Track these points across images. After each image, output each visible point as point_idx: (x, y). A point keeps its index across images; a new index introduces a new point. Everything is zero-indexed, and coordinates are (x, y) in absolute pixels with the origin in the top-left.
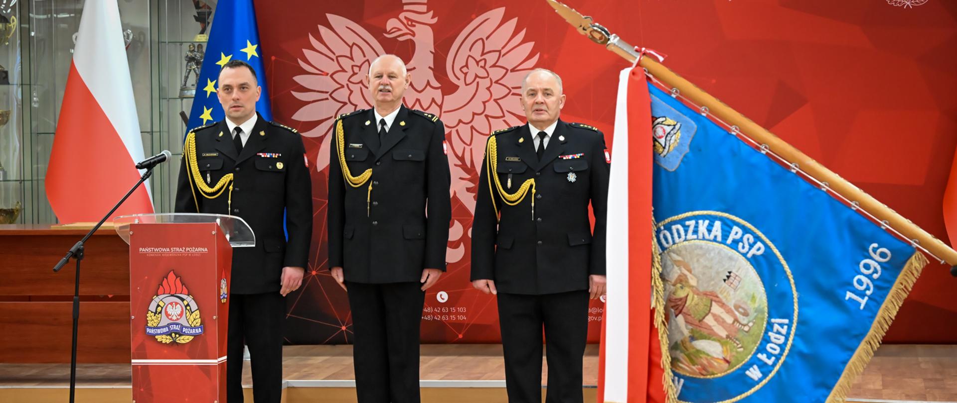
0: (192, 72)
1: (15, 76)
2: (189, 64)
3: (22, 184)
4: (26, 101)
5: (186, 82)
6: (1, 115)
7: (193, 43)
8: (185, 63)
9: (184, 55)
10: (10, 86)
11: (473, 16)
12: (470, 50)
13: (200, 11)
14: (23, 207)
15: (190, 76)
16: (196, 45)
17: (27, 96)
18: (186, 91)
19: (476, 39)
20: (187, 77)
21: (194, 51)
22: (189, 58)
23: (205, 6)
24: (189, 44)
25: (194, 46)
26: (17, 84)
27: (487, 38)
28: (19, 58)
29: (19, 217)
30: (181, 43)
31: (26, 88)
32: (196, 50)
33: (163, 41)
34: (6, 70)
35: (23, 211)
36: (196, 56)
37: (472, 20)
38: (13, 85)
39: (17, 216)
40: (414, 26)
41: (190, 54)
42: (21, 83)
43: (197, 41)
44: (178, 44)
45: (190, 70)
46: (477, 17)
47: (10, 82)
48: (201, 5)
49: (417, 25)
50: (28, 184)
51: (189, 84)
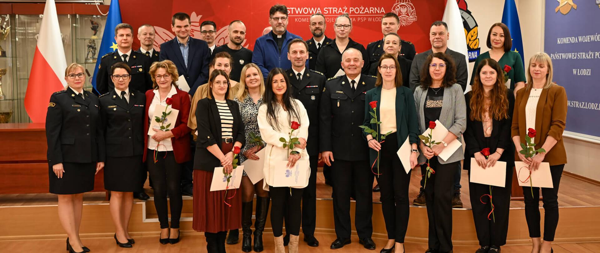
0: (91, 52)
1: (9, 53)
2: (89, 48)
3: (13, 102)
4: (14, 64)
5: (87, 56)
6: (2, 70)
7: (91, 39)
8: (87, 48)
9: (86, 45)
10: (7, 58)
11: (220, 28)
12: (218, 43)
13: (93, 25)
14: (13, 111)
15: (89, 54)
16: (92, 40)
17: (14, 62)
18: (88, 61)
19: (221, 38)
20: (88, 54)
21: (91, 43)
22: (89, 46)
23: (96, 23)
24: (89, 40)
25: (91, 41)
26: (10, 57)
27: (226, 37)
28: (10, 46)
29: (12, 116)
30: (85, 39)
31: (14, 59)
32: (92, 42)
33: (78, 38)
34: (5, 50)
35: (14, 113)
36: (92, 45)
37: (219, 29)
38: (8, 57)
39: (11, 116)
40: (193, 32)
41: (89, 44)
42: (12, 56)
43: (93, 38)
44: (83, 40)
45: (90, 51)
46: (221, 28)
47: (7, 56)
48: (94, 23)
49: (195, 31)
50: (16, 101)
51: (89, 57)
